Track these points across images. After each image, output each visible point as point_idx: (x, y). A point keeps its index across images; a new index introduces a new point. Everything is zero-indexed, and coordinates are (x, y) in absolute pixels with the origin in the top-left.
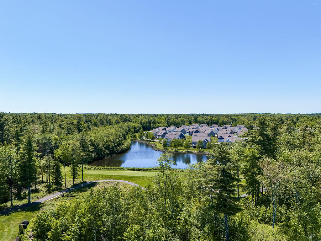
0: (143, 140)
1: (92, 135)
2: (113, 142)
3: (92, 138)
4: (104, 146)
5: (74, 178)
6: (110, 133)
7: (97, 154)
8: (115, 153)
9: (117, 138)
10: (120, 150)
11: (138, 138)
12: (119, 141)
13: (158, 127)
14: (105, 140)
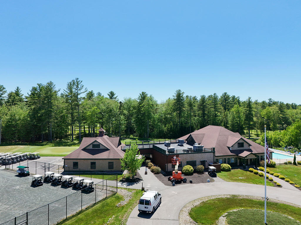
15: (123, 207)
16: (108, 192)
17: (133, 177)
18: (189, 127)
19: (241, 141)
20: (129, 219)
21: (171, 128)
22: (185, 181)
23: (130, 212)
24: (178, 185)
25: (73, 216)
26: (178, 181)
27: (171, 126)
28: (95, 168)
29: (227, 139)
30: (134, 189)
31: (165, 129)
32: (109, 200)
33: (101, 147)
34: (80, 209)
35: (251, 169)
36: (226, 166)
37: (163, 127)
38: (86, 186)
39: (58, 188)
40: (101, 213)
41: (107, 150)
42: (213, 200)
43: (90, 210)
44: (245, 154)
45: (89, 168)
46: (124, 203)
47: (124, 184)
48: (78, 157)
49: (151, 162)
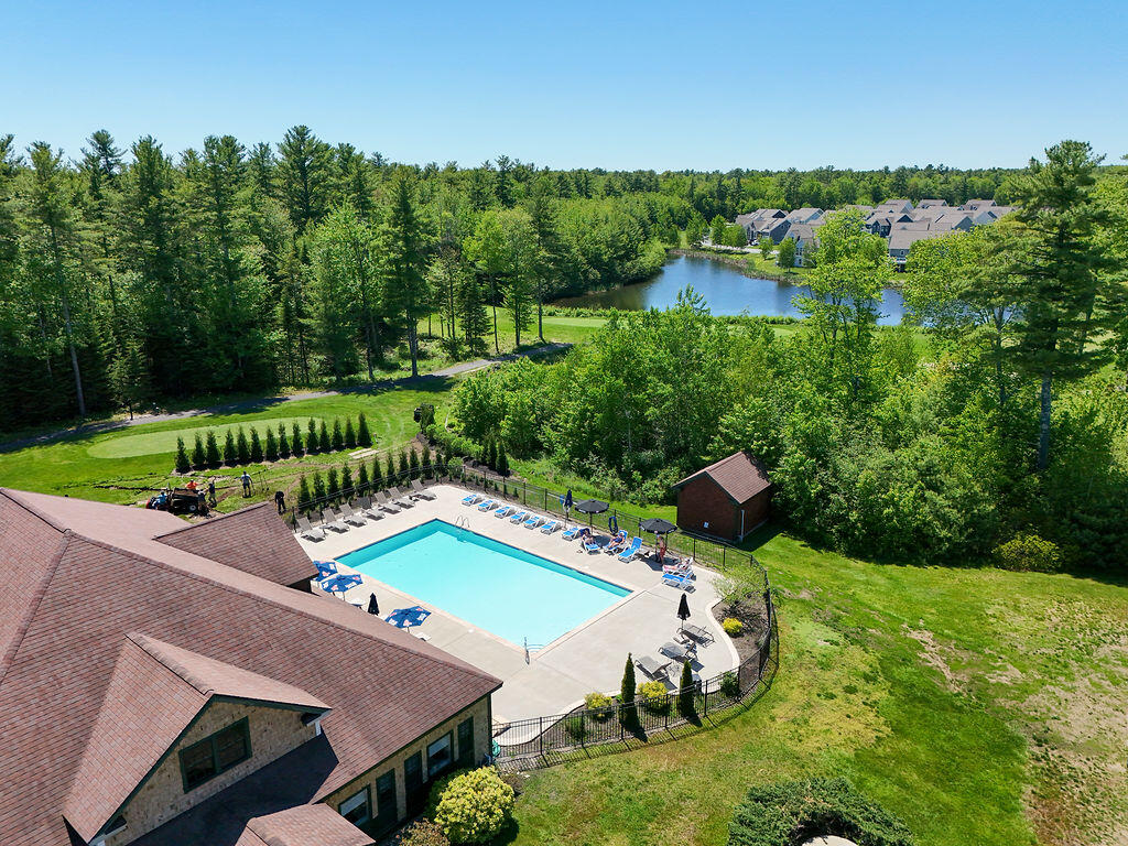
0: (704, 250)
2: (613, 244)
4: (583, 255)
5: (518, 329)
8: (617, 279)
9: (623, 233)
10: (635, 271)
11: (684, 244)
12: (630, 242)
13: (754, 209)
14: (587, 236)
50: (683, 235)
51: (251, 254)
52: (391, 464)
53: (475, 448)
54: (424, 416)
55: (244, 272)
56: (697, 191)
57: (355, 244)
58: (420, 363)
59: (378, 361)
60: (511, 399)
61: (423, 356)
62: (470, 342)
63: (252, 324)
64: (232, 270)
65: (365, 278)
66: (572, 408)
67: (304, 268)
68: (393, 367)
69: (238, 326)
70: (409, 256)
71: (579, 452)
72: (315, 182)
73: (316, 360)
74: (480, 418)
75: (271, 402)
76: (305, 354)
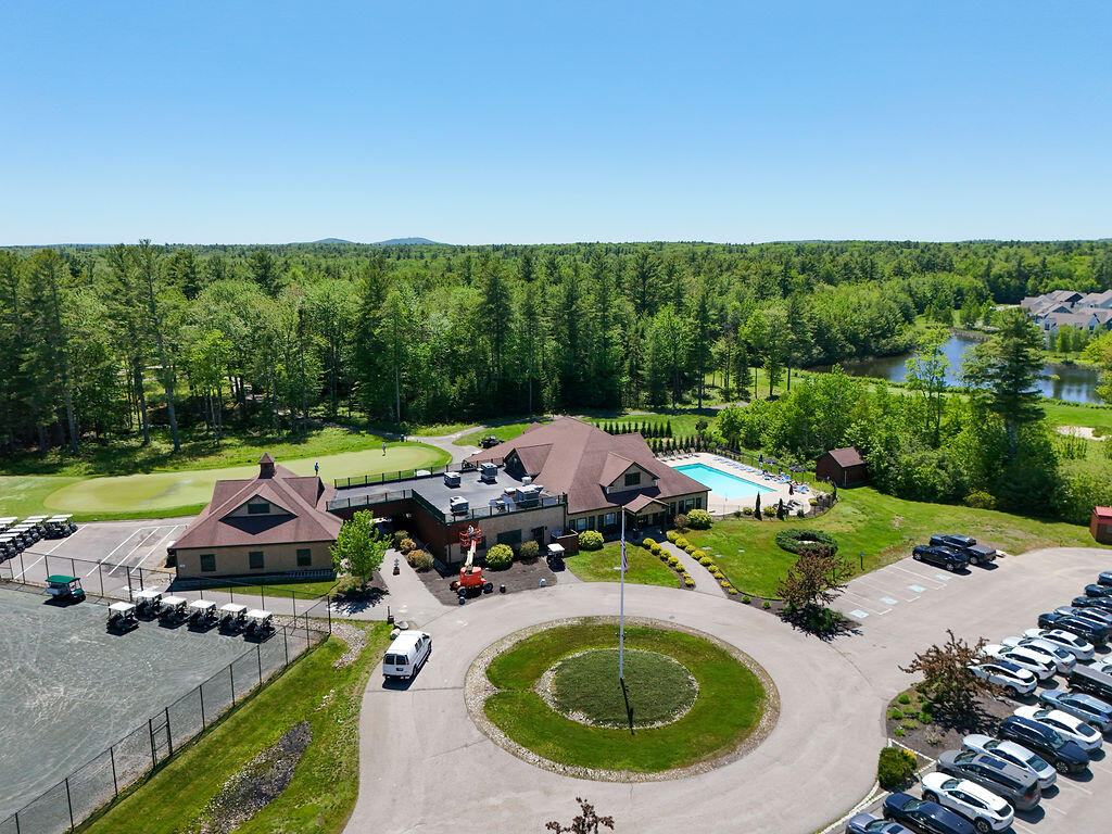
0: (976, 329)
1: (816, 304)
2: (871, 325)
3: (815, 311)
4: (843, 333)
5: (772, 384)
6: (863, 303)
7: (826, 349)
8: (872, 353)
9: (882, 316)
10: (889, 347)
11: (957, 324)
12: (889, 323)
13: (1054, 290)
14: (848, 319)
15: (349, 669)
16: (311, 634)
17: (363, 587)
18: (528, 383)
19: (634, 471)
20: (365, 695)
21: (472, 388)
22: (488, 590)
23: (367, 679)
24: (472, 600)
25: (246, 700)
26: (472, 591)
27: (471, 381)
28: (262, 567)
29: (604, 461)
30: (370, 622)
31: (452, 391)
32: (315, 656)
33: (273, 511)
34: (257, 682)
35: (647, 541)
36: (593, 535)
37: (447, 384)
38: (254, 624)
39: (182, 633)
40: (304, 687)
41: (290, 516)
42: (542, 634)
43: (279, 682)
44: (639, 504)
45: (246, 568)
46: (349, 658)
47: (342, 607)
48: (212, 541)
49: (410, 536)
50: (956, 315)
51: (615, 333)
52: (681, 442)
53: (725, 441)
54: (702, 426)
55: (612, 344)
56: (995, 271)
57: (673, 329)
58: (703, 402)
59: (678, 399)
60: (747, 418)
61: (707, 397)
62: (739, 391)
63: (613, 372)
64: (606, 343)
65: (676, 349)
66: (778, 423)
67: (642, 341)
68: (689, 403)
69: (607, 373)
70: (703, 337)
71: (778, 446)
72: (651, 286)
73: (644, 395)
74: (731, 426)
75: (620, 415)
76: (638, 391)
